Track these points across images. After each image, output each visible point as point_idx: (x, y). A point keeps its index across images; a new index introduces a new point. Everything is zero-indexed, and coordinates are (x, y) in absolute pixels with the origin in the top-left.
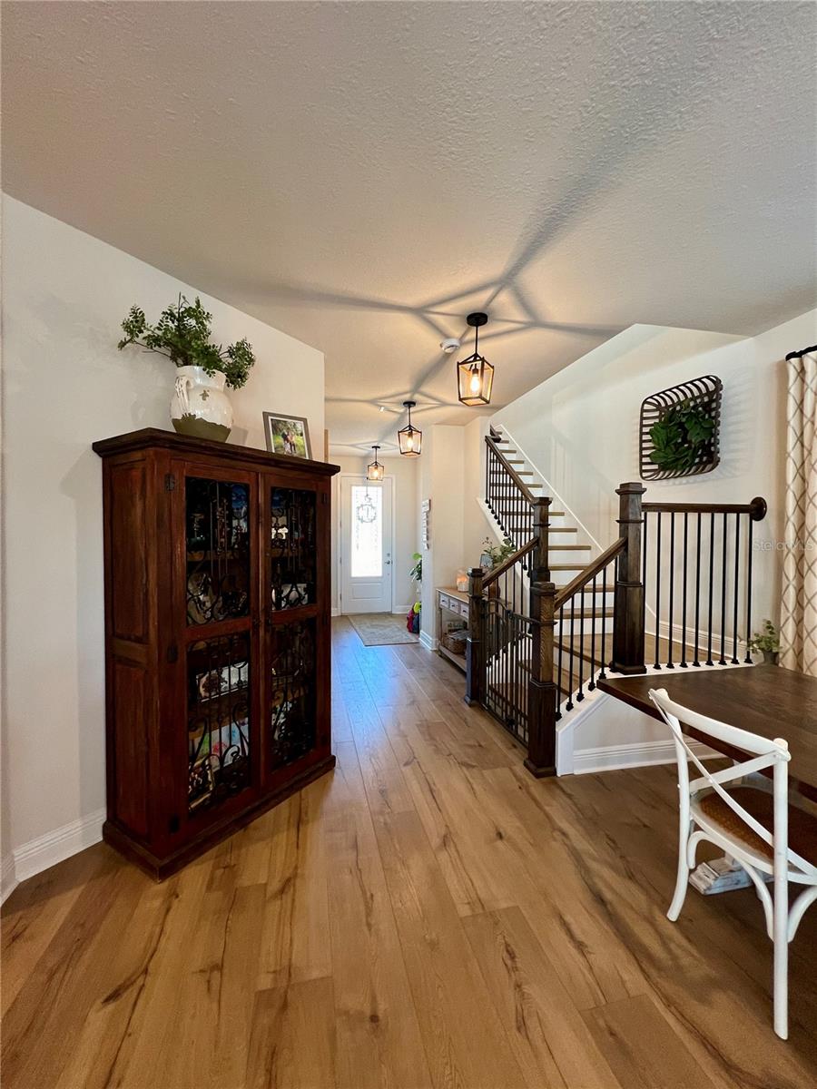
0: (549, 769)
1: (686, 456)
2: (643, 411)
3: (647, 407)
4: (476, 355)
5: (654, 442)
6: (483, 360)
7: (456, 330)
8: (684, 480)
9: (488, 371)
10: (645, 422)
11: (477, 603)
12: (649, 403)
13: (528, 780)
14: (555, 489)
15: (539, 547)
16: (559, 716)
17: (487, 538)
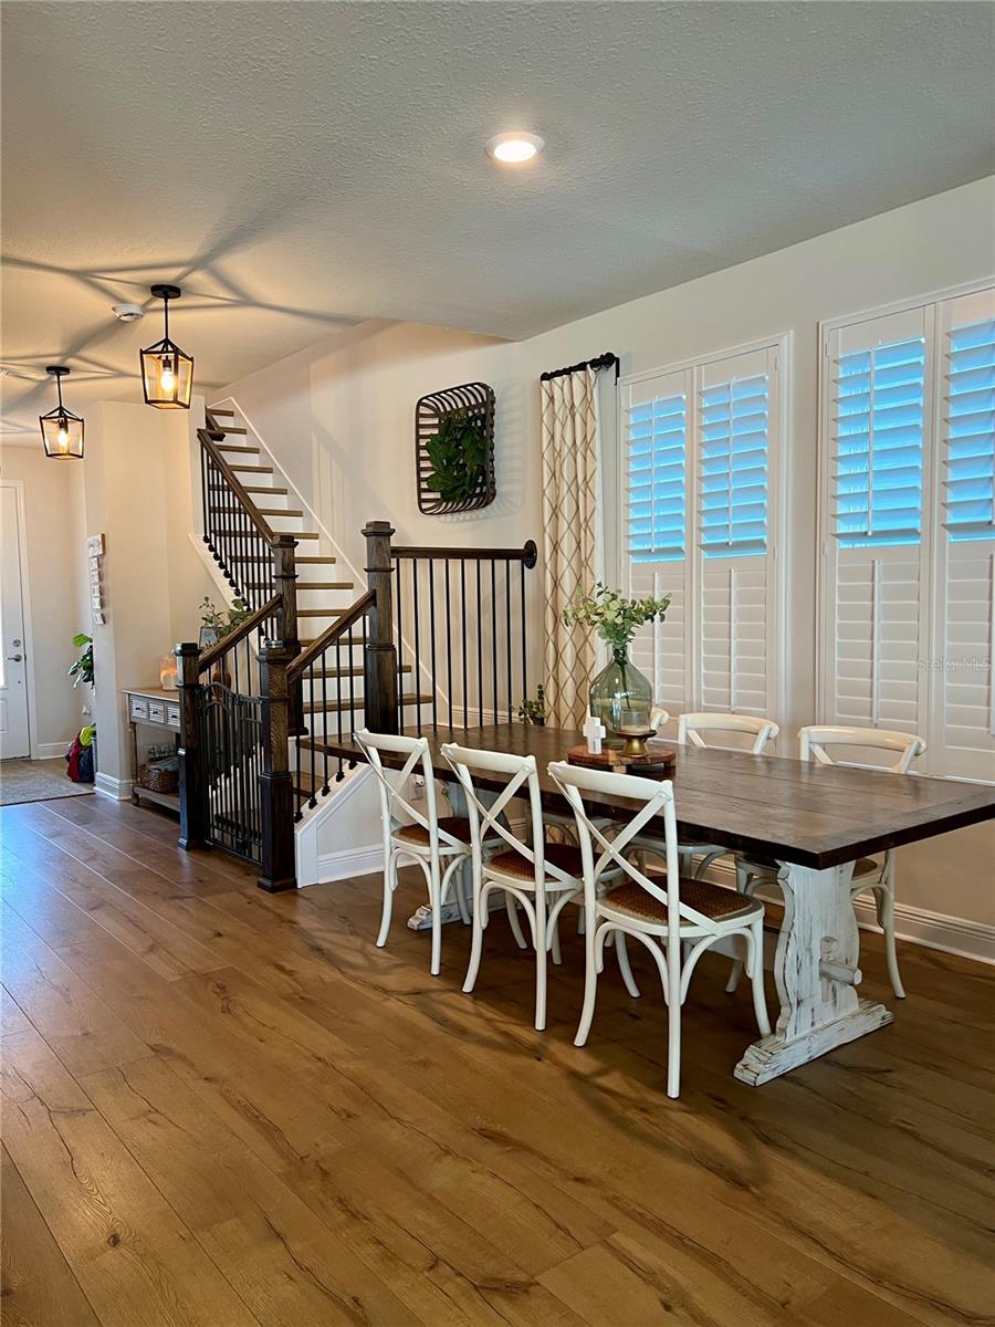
0: (287, 881)
1: (464, 484)
2: (419, 415)
3: (423, 410)
4: (167, 342)
5: (432, 462)
6: (176, 351)
7: (138, 299)
8: (467, 515)
9: (183, 363)
10: (423, 432)
11: (192, 695)
12: (426, 405)
13: (260, 896)
14: (321, 520)
15: (284, 609)
16: (300, 816)
17: (207, 599)
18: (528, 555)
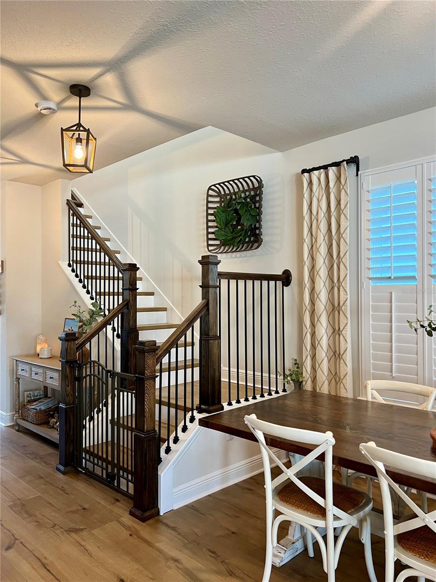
0: (153, 511)
1: (241, 235)
2: (208, 196)
3: (211, 192)
4: (79, 125)
5: (217, 223)
6: (88, 131)
7: (56, 95)
8: (238, 254)
9: (92, 143)
10: (210, 205)
12: (213, 190)
14: (133, 256)
15: (128, 310)
16: (159, 460)
17: (75, 302)
18: (286, 278)
